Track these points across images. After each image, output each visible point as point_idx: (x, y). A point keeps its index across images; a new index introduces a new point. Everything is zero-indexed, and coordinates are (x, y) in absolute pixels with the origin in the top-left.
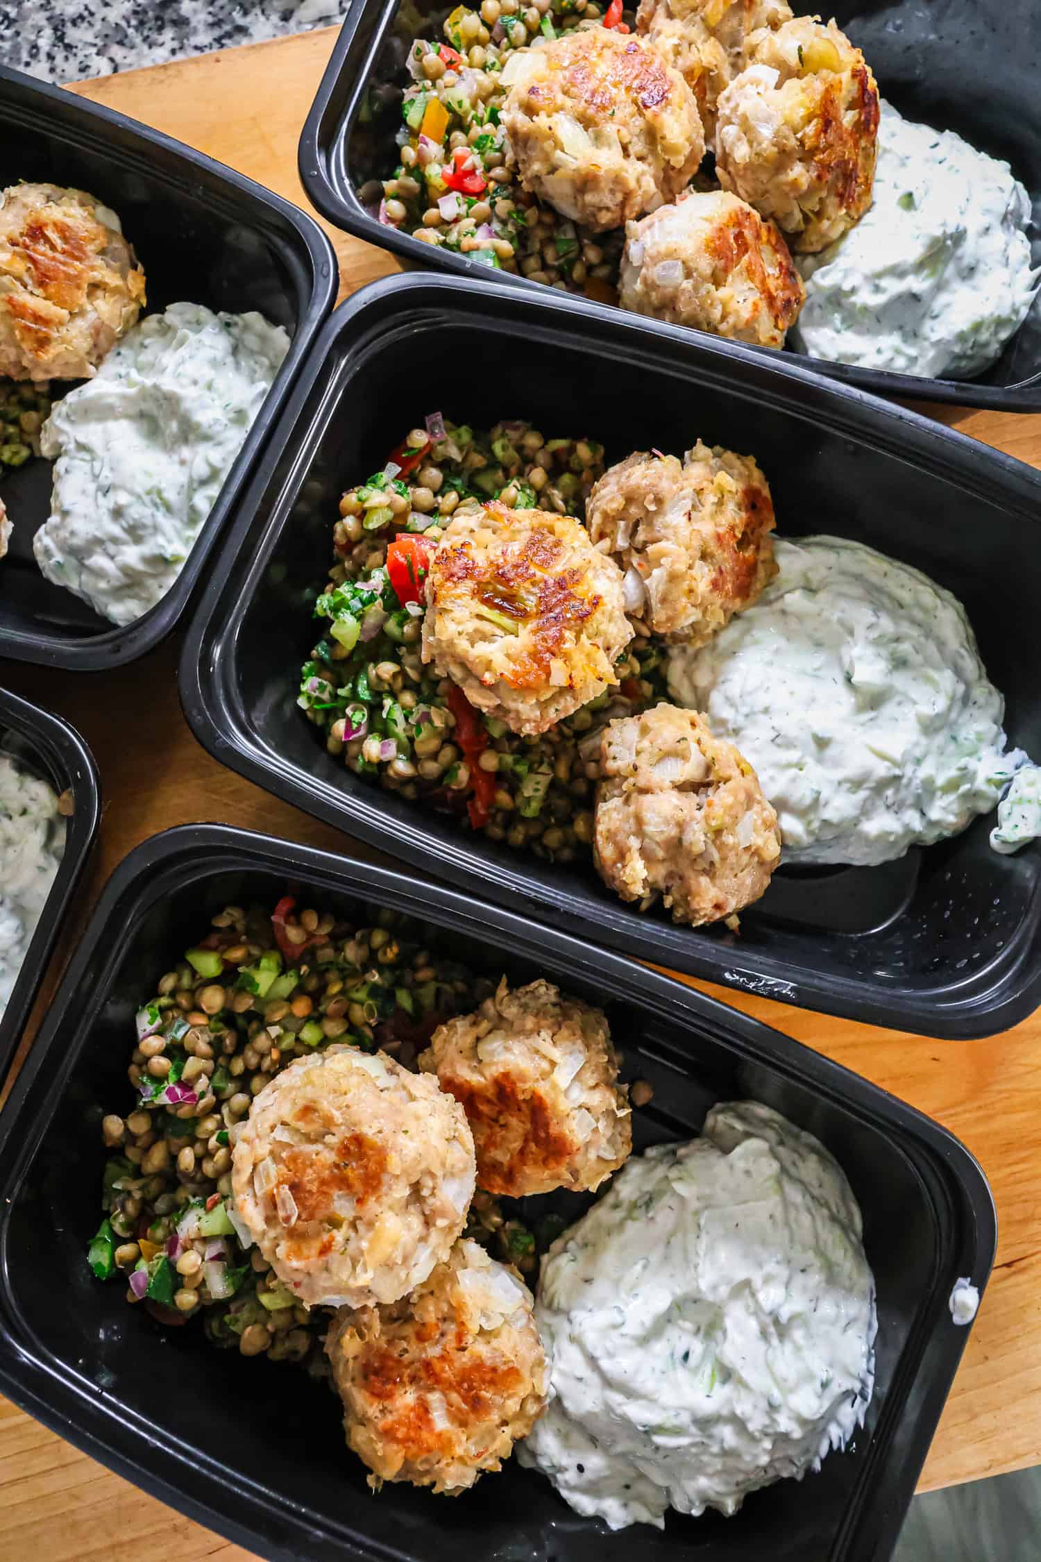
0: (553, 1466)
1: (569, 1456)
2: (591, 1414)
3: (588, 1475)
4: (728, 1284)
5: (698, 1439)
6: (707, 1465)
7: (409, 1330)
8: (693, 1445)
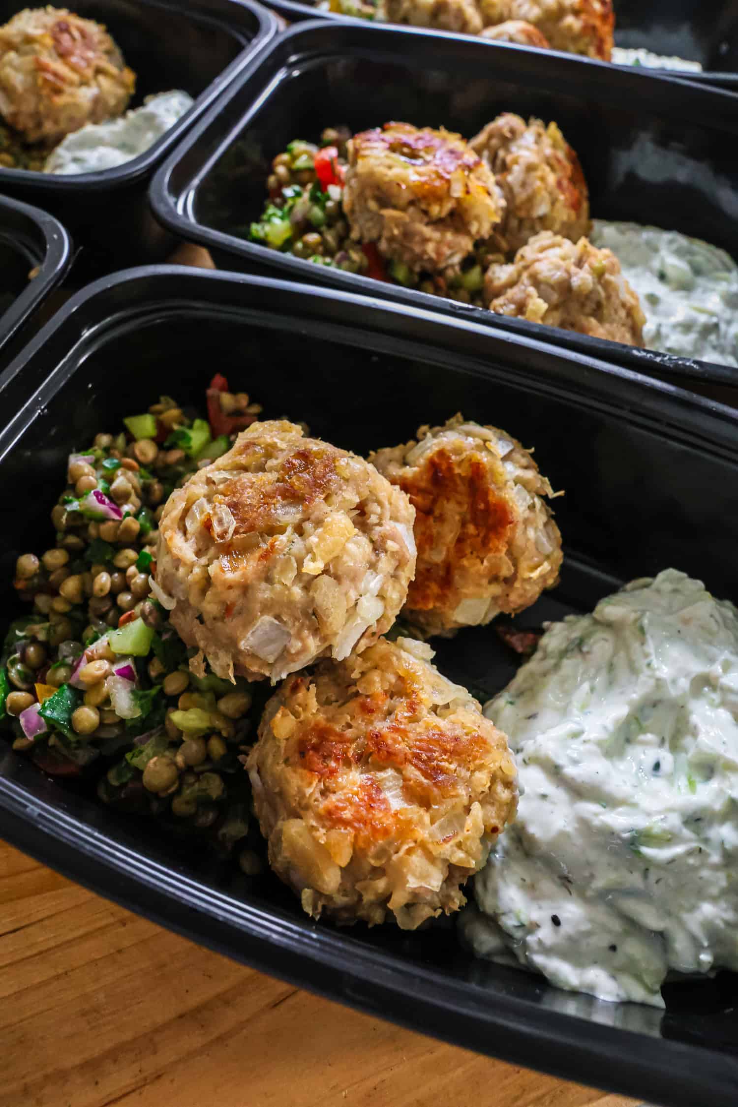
0: (522, 926)
1: (540, 908)
2: (563, 834)
3: (566, 928)
4: (686, 676)
5: (695, 845)
6: (709, 883)
7: (353, 705)
8: (690, 853)
